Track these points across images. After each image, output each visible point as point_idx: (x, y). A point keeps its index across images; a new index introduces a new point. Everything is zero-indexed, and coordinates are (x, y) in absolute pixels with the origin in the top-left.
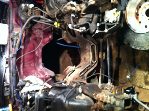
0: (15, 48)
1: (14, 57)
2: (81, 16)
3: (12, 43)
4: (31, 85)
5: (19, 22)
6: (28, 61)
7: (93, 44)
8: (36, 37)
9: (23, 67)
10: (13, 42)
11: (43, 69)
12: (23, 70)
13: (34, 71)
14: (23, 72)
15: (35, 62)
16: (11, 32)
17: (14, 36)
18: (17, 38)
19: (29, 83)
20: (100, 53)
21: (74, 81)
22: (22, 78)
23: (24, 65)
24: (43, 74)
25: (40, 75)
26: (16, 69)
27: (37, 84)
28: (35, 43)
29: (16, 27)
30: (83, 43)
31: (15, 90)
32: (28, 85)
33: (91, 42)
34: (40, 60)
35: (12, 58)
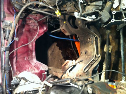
0: (7, 40)
1: (7, 51)
2: (89, 3)
3: (5, 35)
4: (27, 83)
5: (11, 10)
6: (21, 55)
7: (96, 36)
8: (30, 29)
9: (16, 62)
10: (5, 33)
11: (37, 64)
12: (16, 65)
13: (28, 66)
14: (17, 68)
15: (28, 55)
16: (3, 22)
17: (7, 26)
18: (10, 29)
19: (25, 81)
20: (105, 46)
21: (78, 78)
22: (15, 74)
23: (17, 59)
24: (38, 68)
25: (35, 70)
26: (9, 65)
27: (33, 82)
28: (28, 35)
29: (9, 16)
30: (84, 35)
31: (8, 89)
32: (24, 84)
33: (95, 34)
34: (34, 54)
35: (5, 51)
